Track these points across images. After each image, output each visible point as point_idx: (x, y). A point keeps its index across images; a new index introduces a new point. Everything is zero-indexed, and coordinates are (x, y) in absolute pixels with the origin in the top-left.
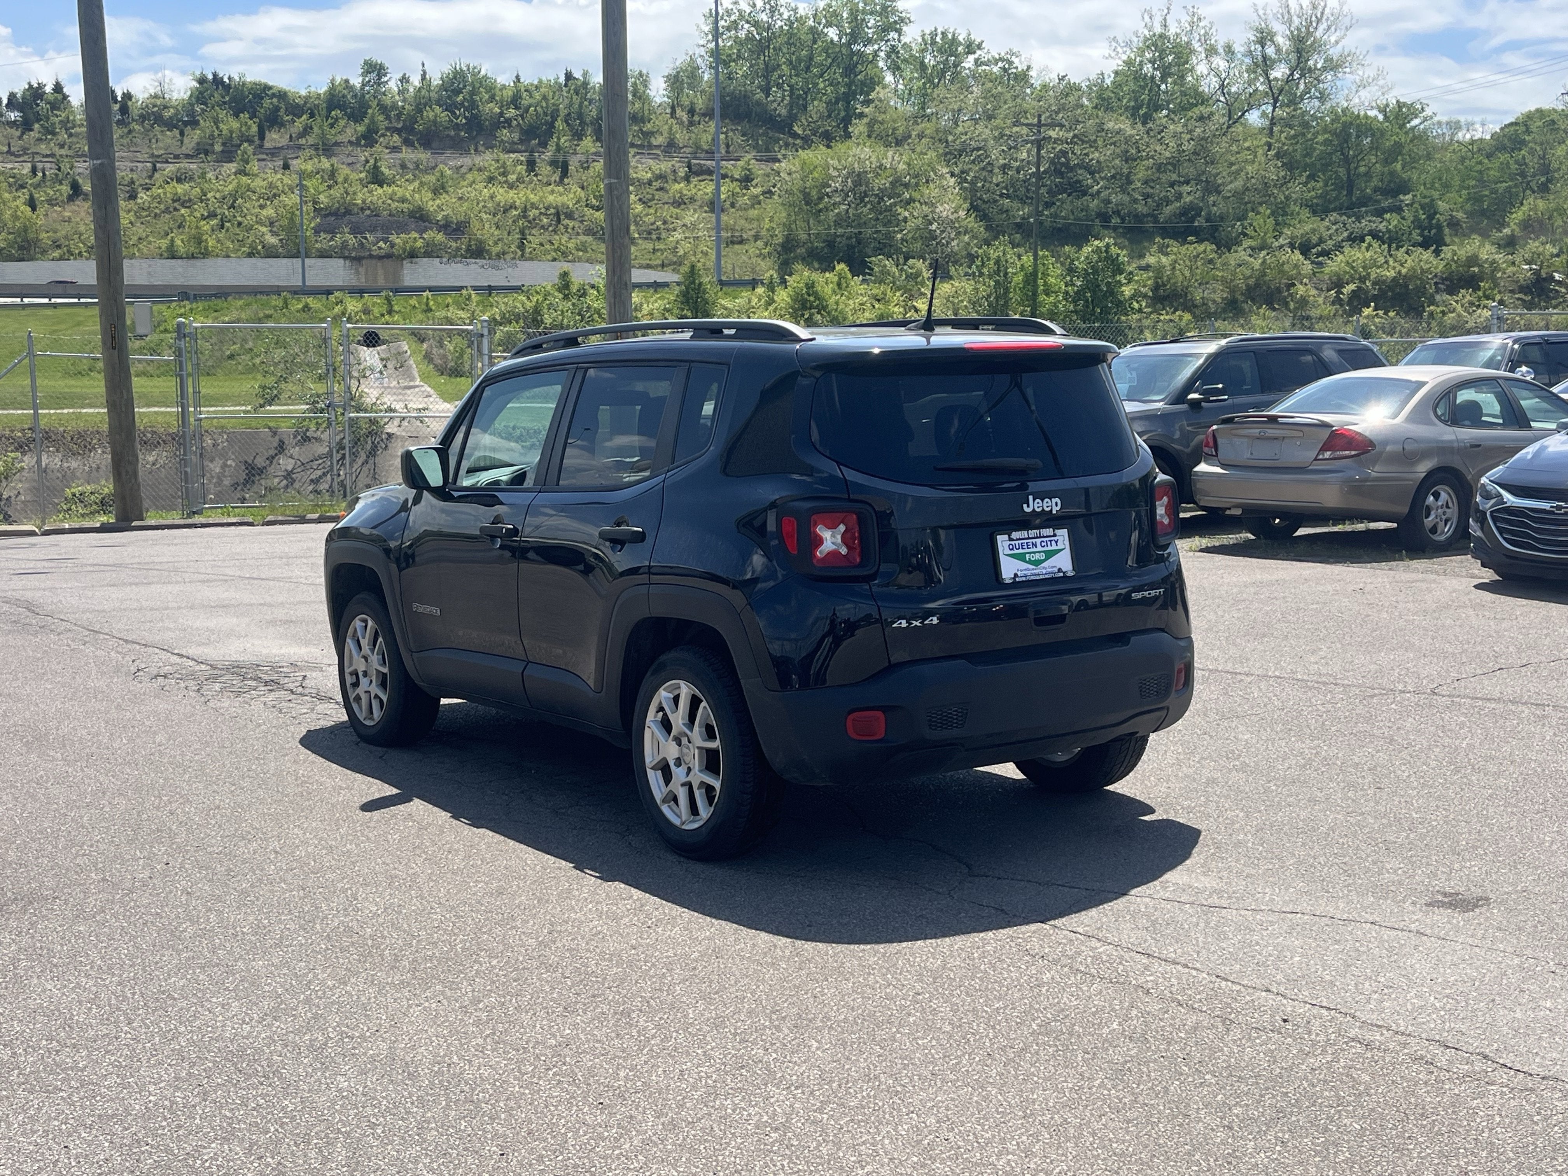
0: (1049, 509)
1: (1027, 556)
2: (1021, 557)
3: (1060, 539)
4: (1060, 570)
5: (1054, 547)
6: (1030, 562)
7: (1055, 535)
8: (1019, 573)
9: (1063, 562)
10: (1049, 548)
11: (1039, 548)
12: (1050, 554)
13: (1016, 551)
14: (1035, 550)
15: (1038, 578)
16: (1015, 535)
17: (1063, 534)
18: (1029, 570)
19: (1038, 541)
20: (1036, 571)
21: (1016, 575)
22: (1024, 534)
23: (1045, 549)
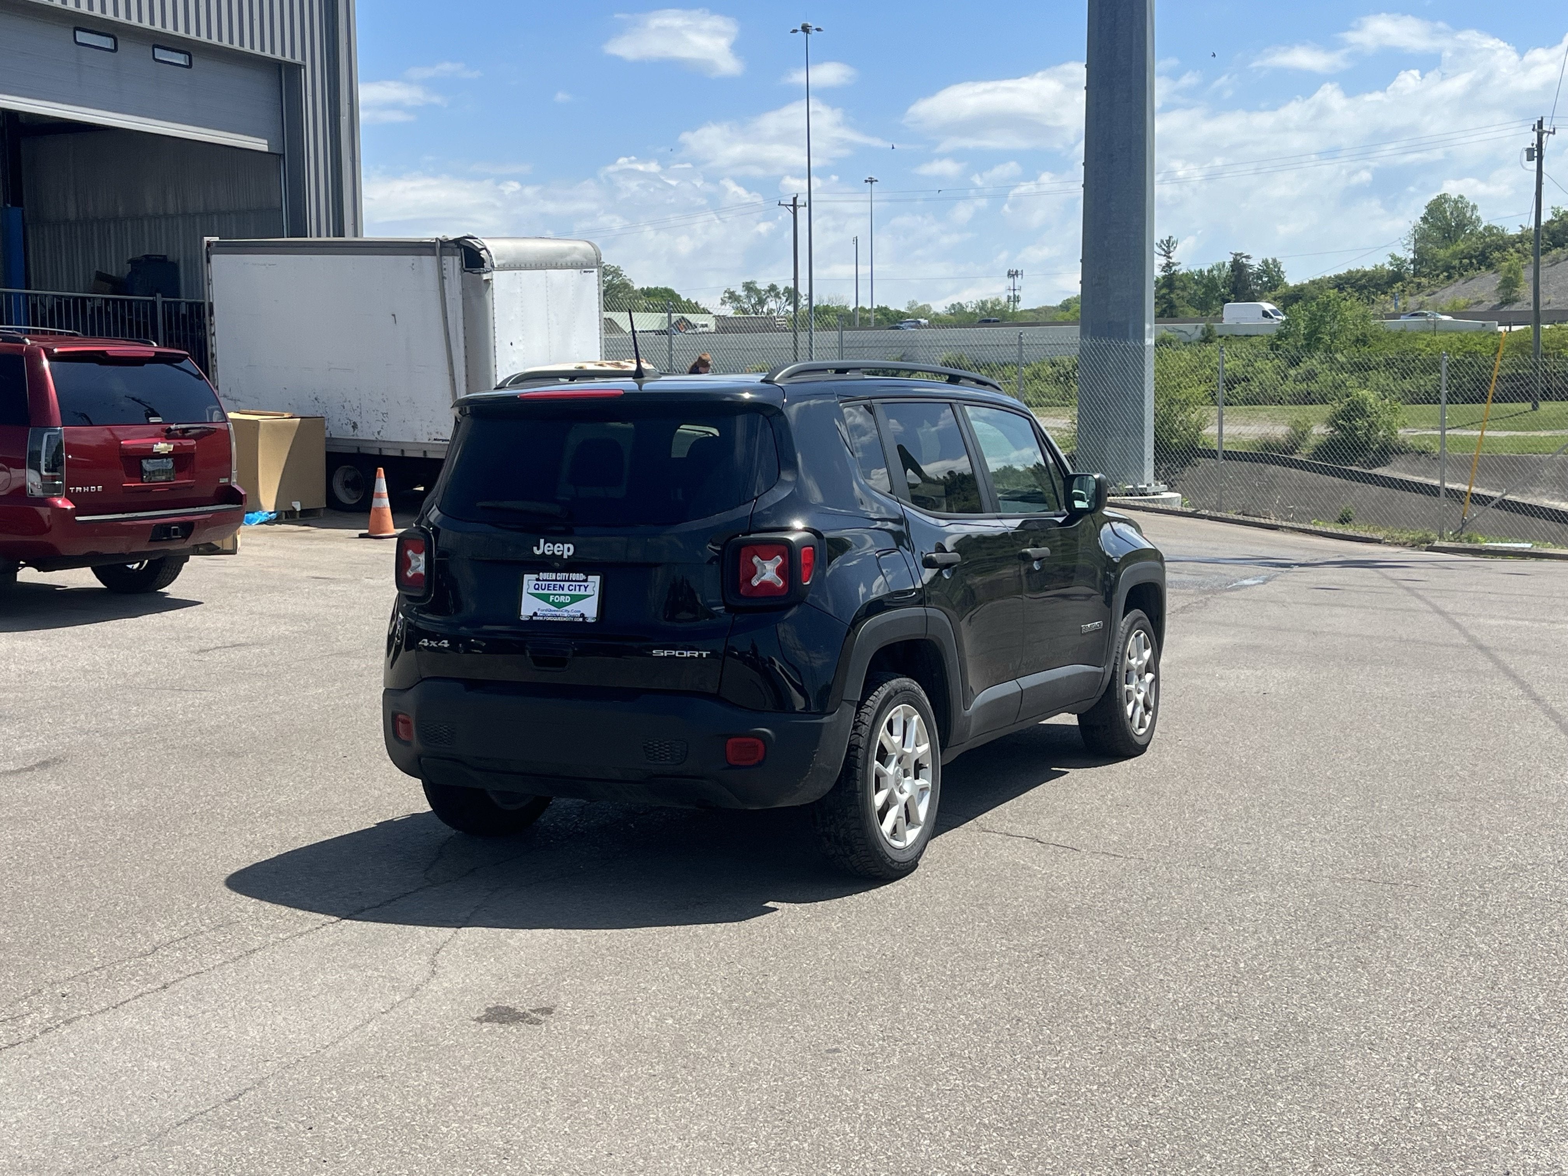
0: (560, 553)
1: (551, 598)
2: (545, 598)
3: (591, 585)
4: (582, 615)
5: (582, 592)
6: (553, 603)
7: (586, 581)
8: (539, 613)
9: (589, 609)
10: (577, 593)
11: (566, 591)
12: (575, 599)
13: (540, 591)
14: (561, 592)
15: (555, 619)
16: (543, 576)
17: (595, 581)
18: (551, 611)
19: (567, 584)
20: (558, 613)
21: (535, 614)
22: (553, 576)
23: (573, 593)
